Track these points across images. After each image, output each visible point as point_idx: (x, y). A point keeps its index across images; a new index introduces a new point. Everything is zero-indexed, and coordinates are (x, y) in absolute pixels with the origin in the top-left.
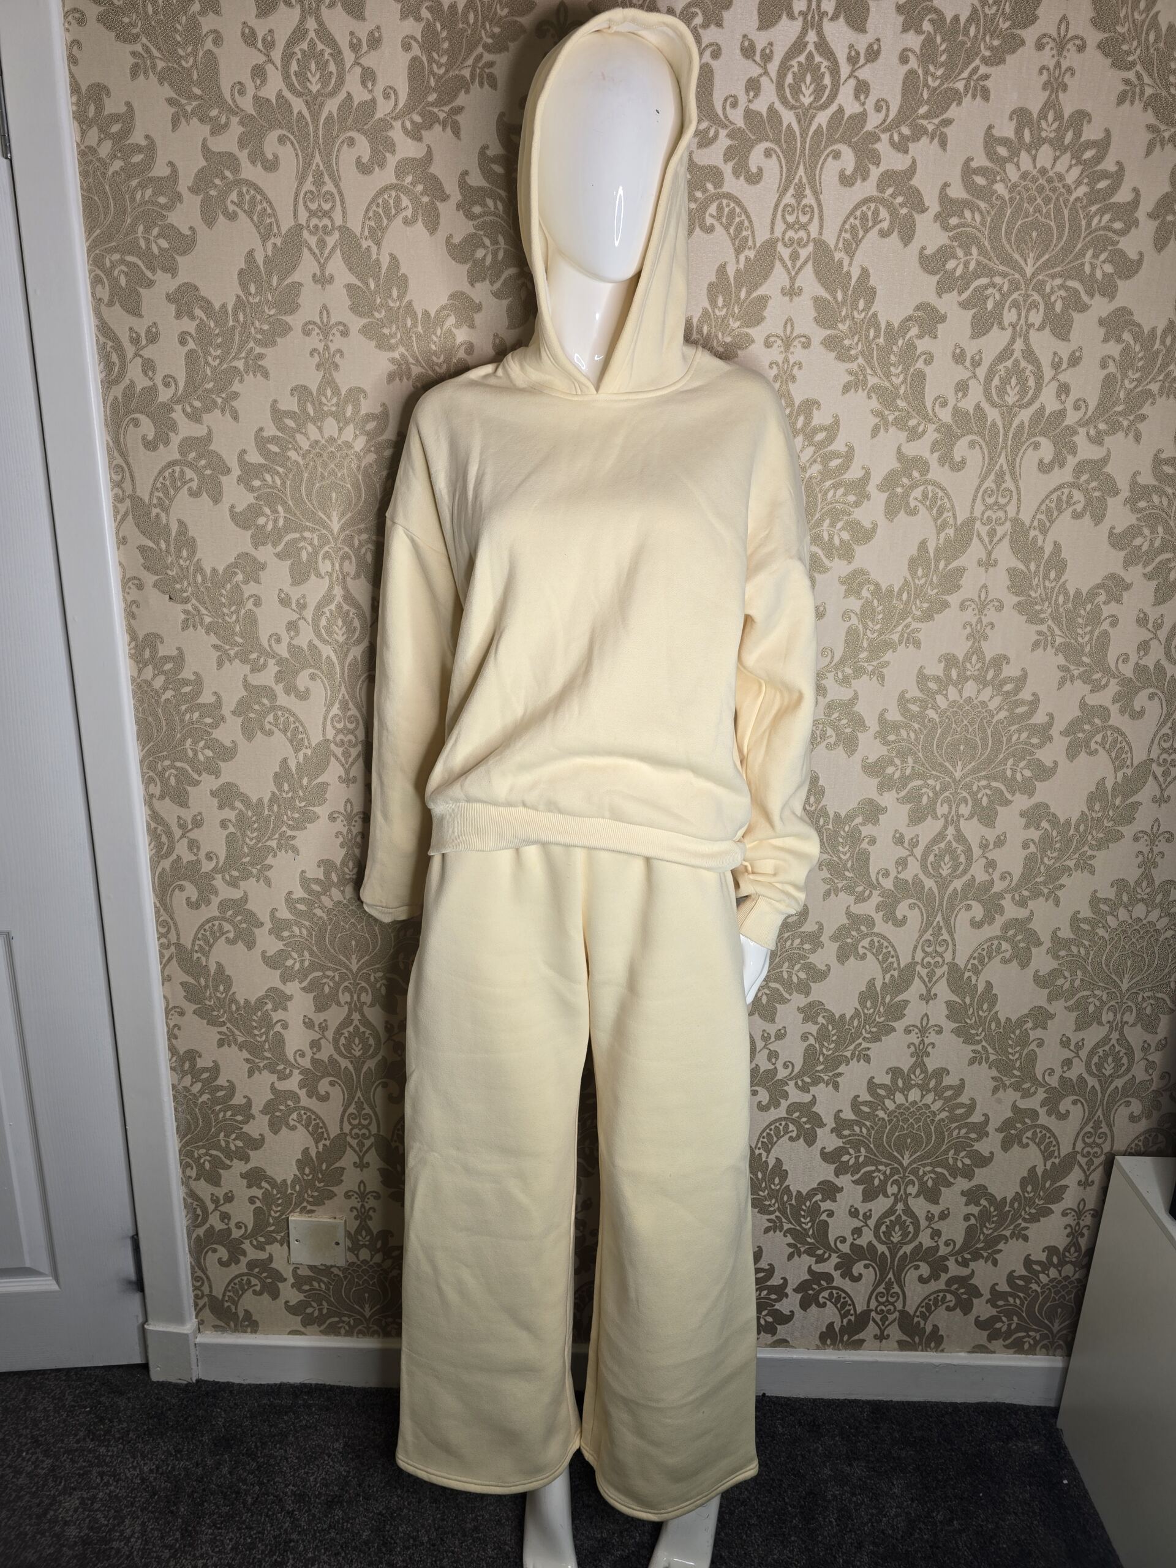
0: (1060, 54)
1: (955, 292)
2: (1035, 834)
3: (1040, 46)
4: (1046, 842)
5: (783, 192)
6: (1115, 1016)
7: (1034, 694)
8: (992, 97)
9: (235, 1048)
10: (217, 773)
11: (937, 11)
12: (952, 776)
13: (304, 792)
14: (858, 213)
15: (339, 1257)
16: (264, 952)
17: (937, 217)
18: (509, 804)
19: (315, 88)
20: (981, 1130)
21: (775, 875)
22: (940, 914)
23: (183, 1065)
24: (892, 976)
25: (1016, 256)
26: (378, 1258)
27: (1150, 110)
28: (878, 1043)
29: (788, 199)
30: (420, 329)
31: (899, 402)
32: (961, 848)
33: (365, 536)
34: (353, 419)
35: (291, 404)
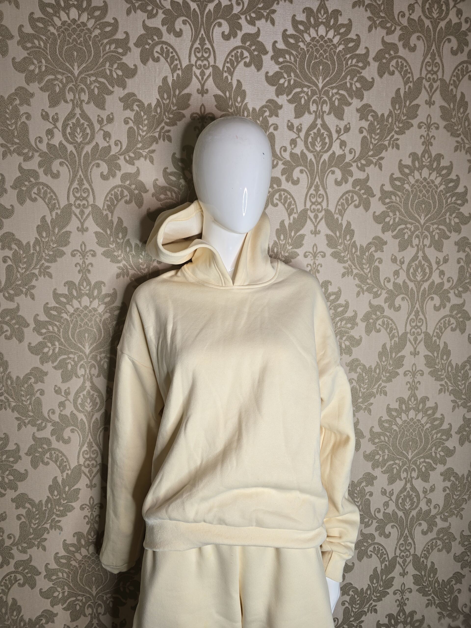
0: (428, 130)
1: (390, 232)
2: (448, 484)
3: (420, 127)
4: (454, 488)
5: (309, 188)
7: (442, 415)
8: (401, 148)
10: (16, 489)
11: (374, 111)
12: (407, 458)
13: (66, 495)
14: (344, 197)
16: (41, 589)
17: (380, 199)
18: (195, 521)
19: (79, 140)
22: (406, 530)
24: (386, 565)
25: (416, 215)
27: (468, 154)
28: (381, 602)
29: (312, 191)
30: (134, 253)
31: (368, 281)
32: (414, 494)
33: (103, 355)
34: (98, 297)
35: (64, 290)
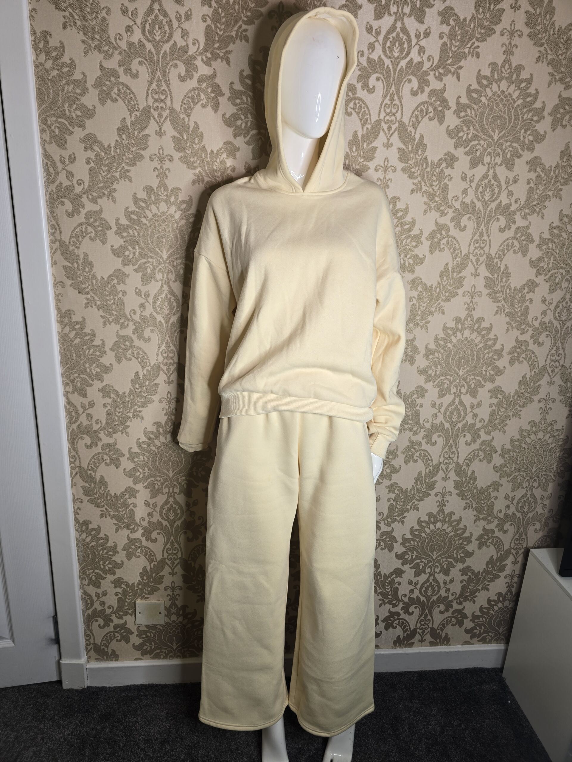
0: (511, 38)
1: (463, 147)
2: (495, 401)
3: (502, 34)
4: (500, 405)
5: (384, 98)
6: (529, 484)
7: (495, 335)
8: (480, 56)
9: (109, 518)
10: (102, 380)
11: (456, 15)
12: (458, 375)
13: (146, 389)
14: (419, 109)
15: (161, 620)
16: (125, 469)
17: (455, 112)
18: (265, 392)
19: (158, 38)
20: (469, 540)
21: (386, 423)
22: (452, 439)
23: (82, 528)
24: (430, 469)
25: (490, 131)
26: (180, 619)
27: (550, 66)
28: (423, 501)
29: (387, 101)
30: (209, 159)
31: (436, 198)
32: (462, 408)
33: (179, 261)
34: (174, 203)
35: (142, 195)
